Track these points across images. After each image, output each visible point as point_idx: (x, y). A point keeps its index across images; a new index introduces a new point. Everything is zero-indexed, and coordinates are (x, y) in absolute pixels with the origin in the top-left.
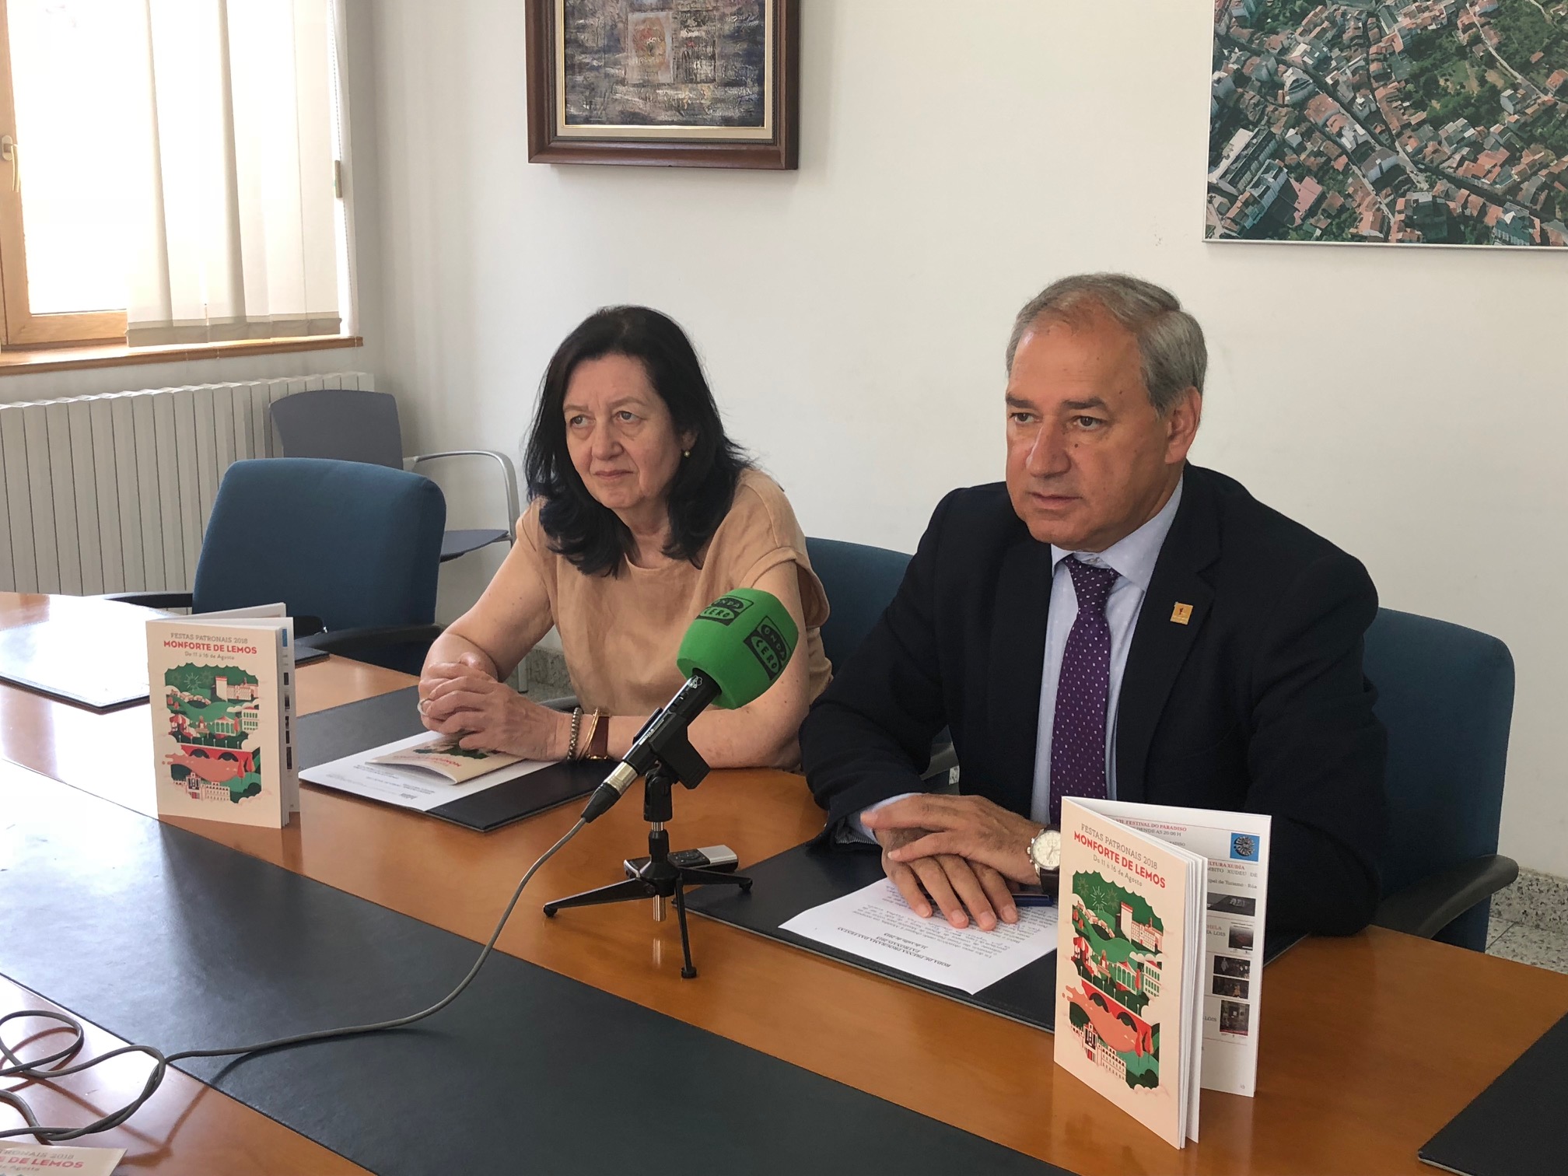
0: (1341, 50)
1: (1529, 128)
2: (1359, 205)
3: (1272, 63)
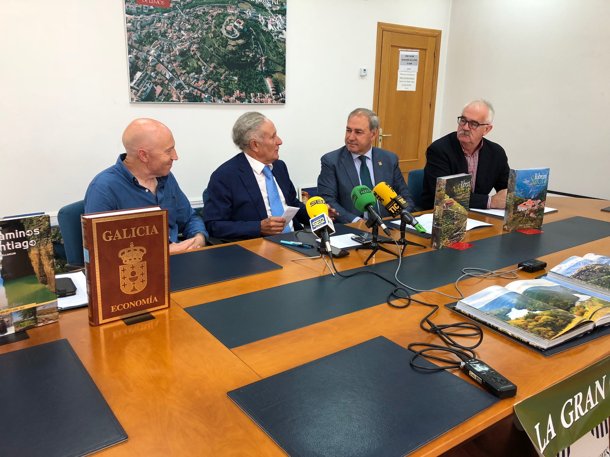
0: (163, 53)
1: (208, 76)
2: (172, 93)
3: (145, 54)
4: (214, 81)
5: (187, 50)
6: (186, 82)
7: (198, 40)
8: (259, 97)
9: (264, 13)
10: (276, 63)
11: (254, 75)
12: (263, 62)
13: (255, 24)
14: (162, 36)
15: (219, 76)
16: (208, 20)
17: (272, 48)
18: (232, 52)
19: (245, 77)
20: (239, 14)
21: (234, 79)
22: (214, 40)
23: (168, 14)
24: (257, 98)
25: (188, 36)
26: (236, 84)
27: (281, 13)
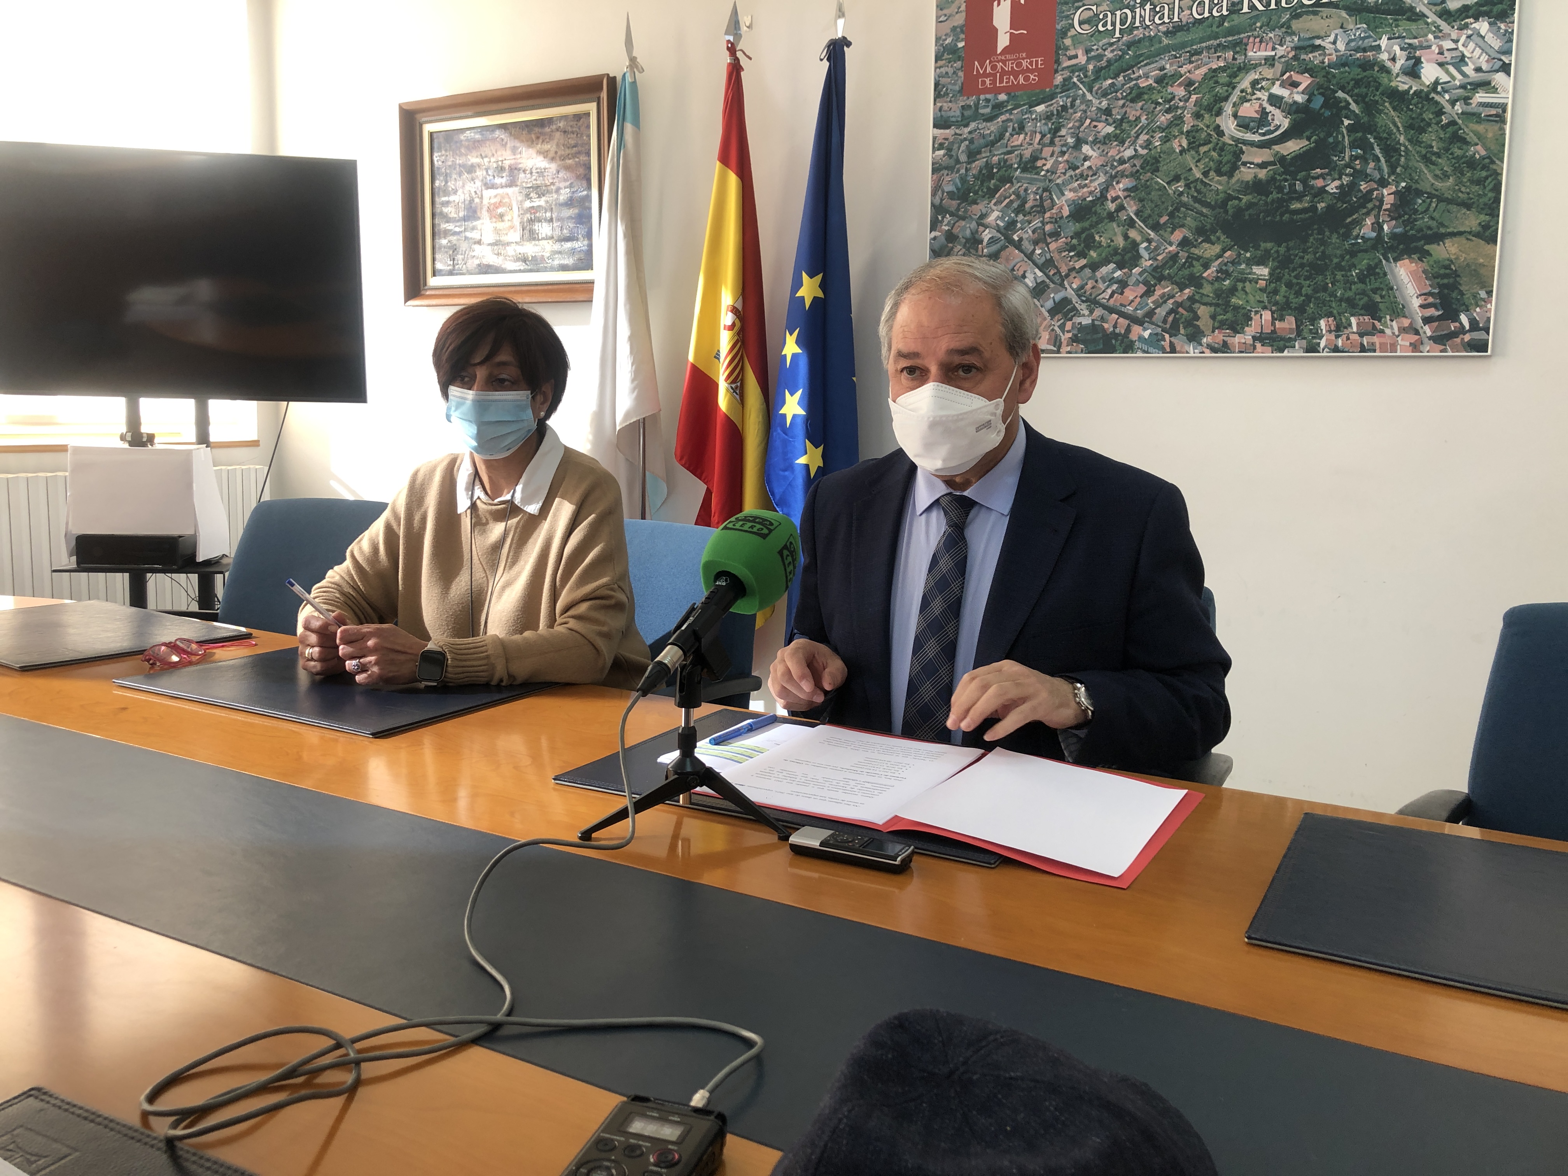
0: (1024, 216)
1: (1159, 270)
3: (974, 225)
4: (1177, 284)
5: (1098, 199)
6: (1085, 293)
7: (1135, 165)
8: (1355, 329)
9: (1404, 26)
10: (1449, 201)
11: (1342, 257)
12: (1384, 207)
13: (1359, 77)
14: (1024, 170)
15: (1197, 267)
16: (1174, 97)
17: (1435, 149)
18: (1257, 186)
19: (1302, 266)
20: (1290, 55)
21: (1255, 274)
22: (1189, 159)
23: (1047, 107)
24: (1344, 337)
25: (1103, 158)
26: (1261, 290)
27: (1487, 14)
